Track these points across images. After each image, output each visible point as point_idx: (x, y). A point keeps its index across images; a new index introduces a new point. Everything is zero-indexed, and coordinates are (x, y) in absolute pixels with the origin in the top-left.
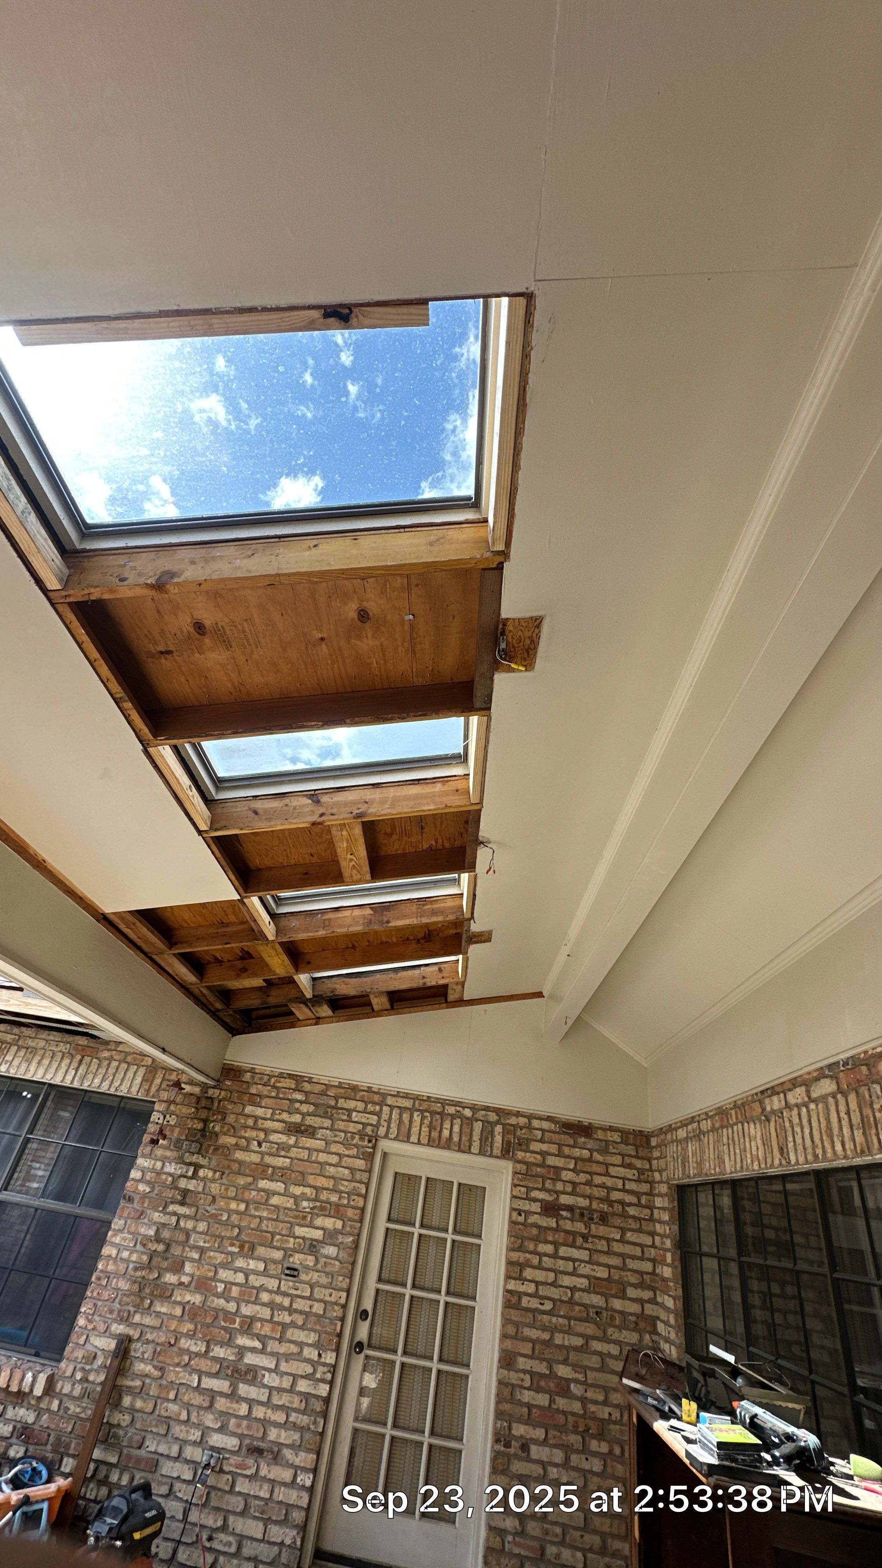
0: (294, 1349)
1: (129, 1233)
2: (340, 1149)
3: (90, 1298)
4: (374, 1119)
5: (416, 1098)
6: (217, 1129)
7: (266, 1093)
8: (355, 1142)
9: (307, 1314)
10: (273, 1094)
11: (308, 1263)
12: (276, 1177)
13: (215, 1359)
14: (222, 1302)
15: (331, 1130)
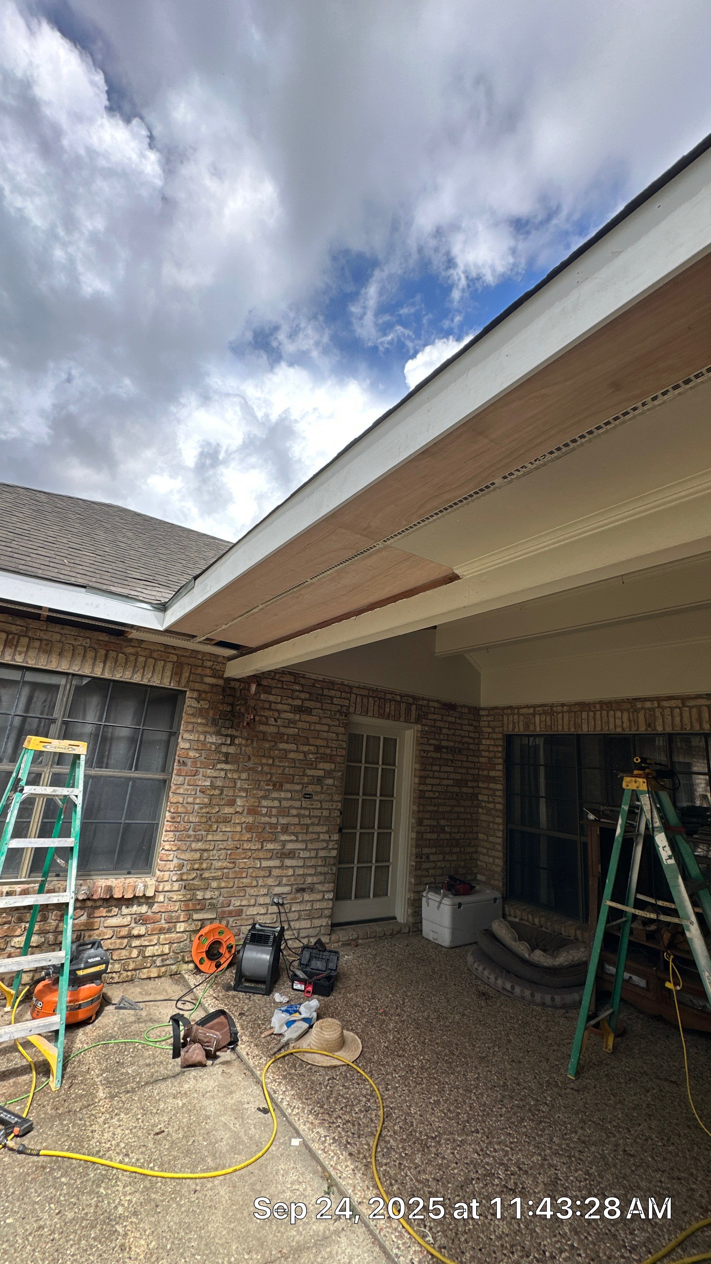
0: (315, 836)
5: (370, 689)
6: (243, 710)
7: (274, 685)
9: (320, 817)
10: (280, 686)
11: (317, 789)
12: (290, 741)
13: (268, 850)
14: (267, 819)
15: (322, 709)
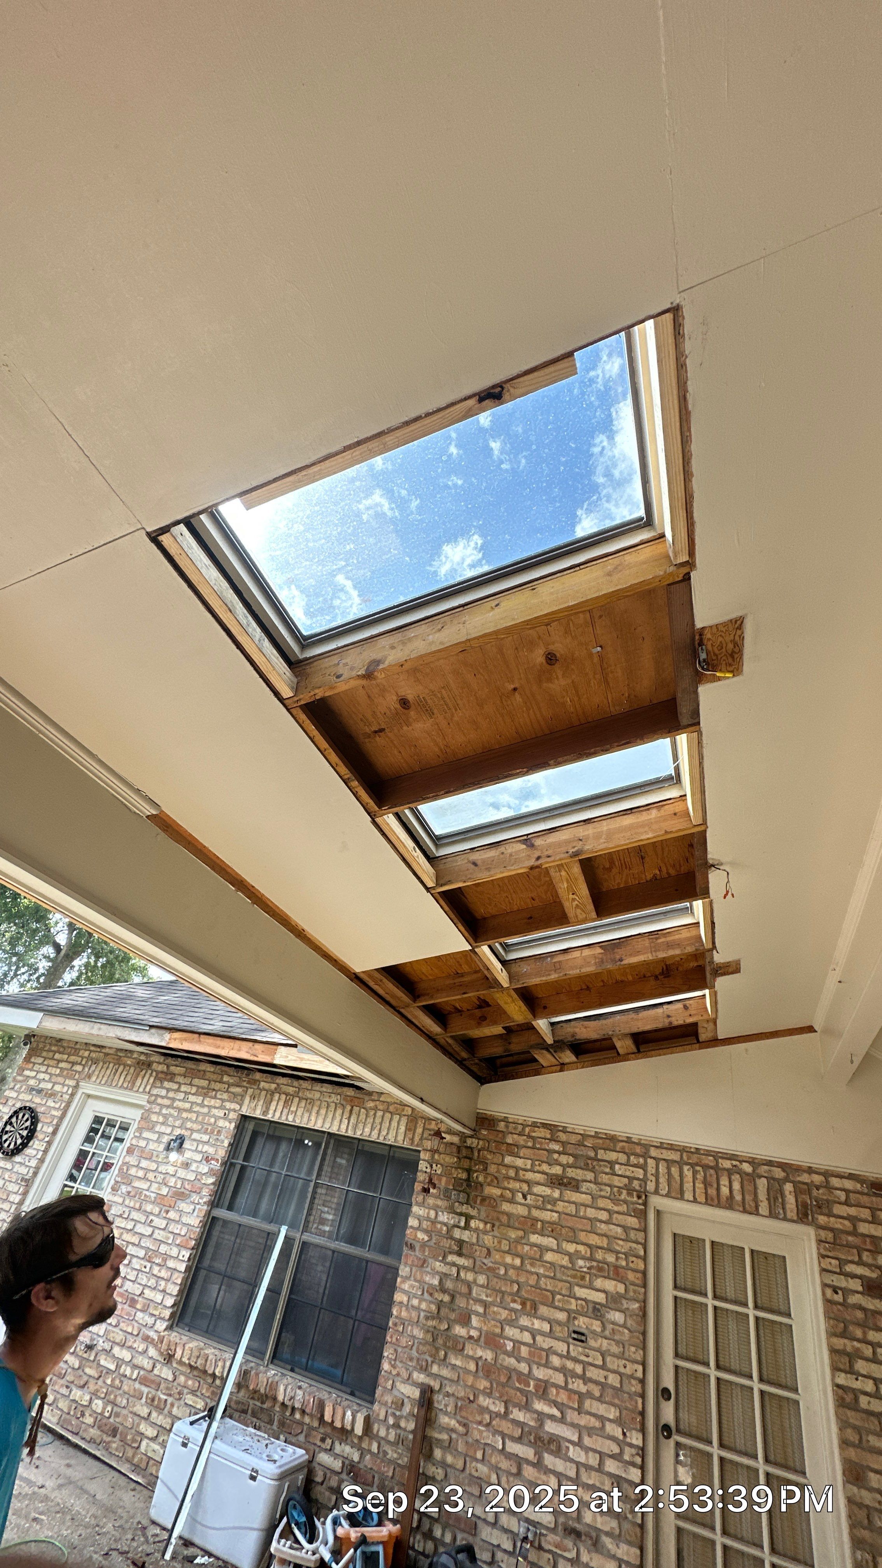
0: (594, 1423)
1: (415, 1280)
2: (610, 1205)
3: (391, 1343)
4: (640, 1173)
5: (683, 1150)
6: (481, 1179)
7: (522, 1143)
8: (623, 1197)
9: (603, 1386)
10: (530, 1144)
11: (594, 1327)
12: (547, 1232)
13: (515, 1422)
14: (512, 1361)
15: (596, 1183)
